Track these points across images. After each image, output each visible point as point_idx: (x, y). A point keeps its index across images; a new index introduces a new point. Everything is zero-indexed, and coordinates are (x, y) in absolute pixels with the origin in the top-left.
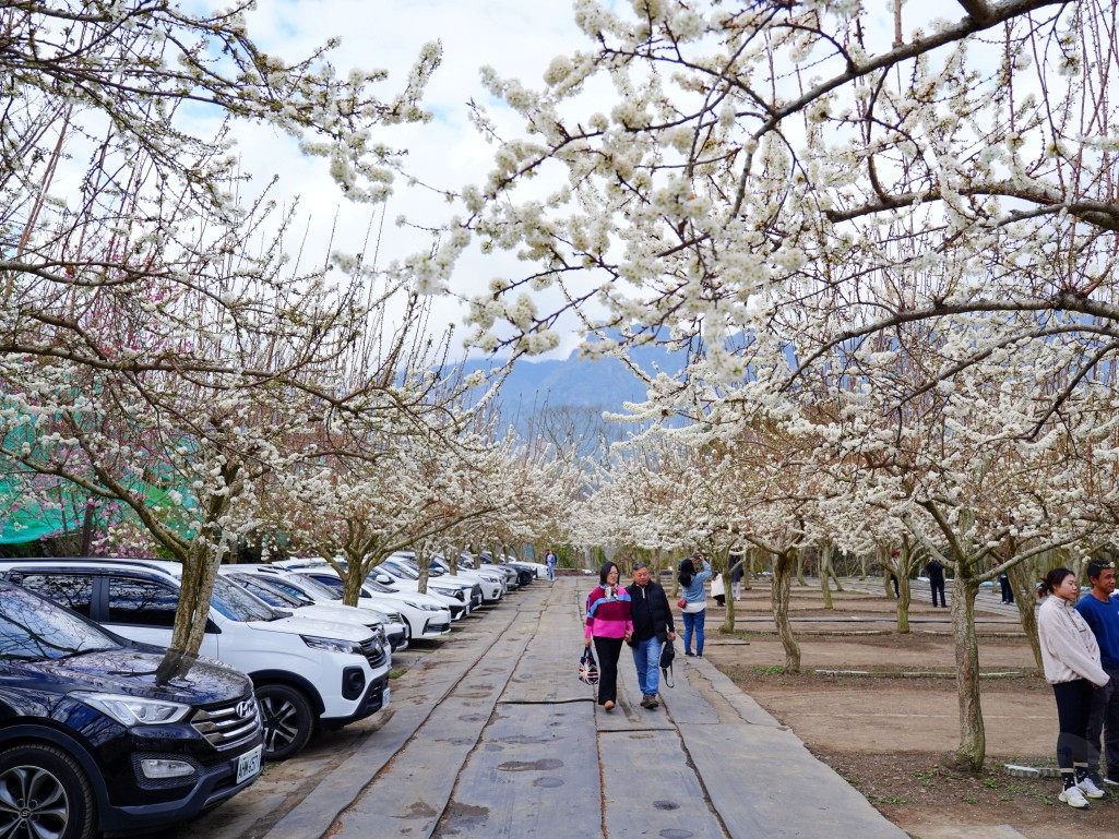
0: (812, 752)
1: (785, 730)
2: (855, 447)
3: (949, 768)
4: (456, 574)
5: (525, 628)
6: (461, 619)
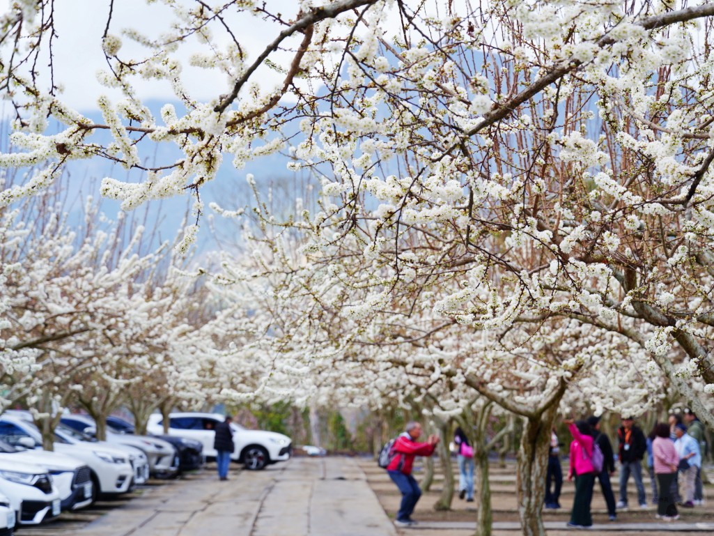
4: (51, 449)
6: (43, 522)
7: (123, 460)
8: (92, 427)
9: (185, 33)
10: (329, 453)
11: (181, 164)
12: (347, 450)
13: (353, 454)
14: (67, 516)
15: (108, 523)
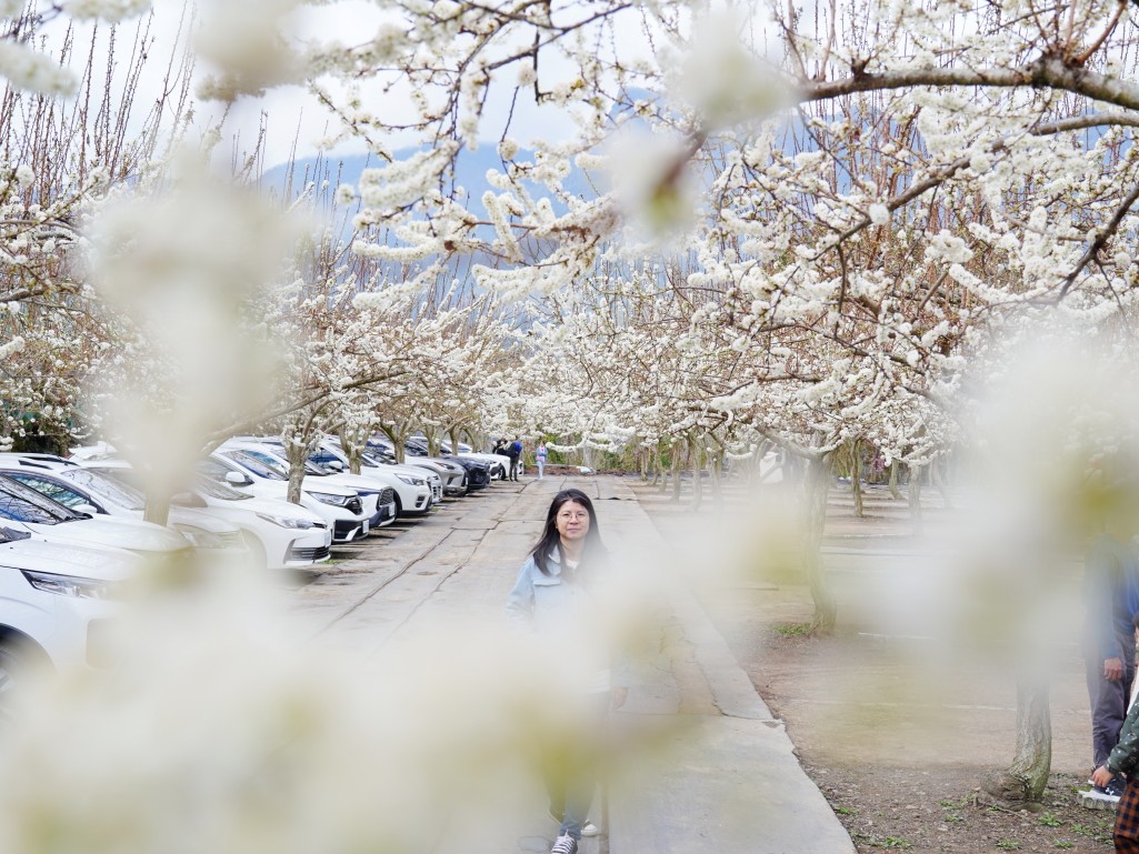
0: (801, 763)
1: (775, 726)
2: (766, 311)
3: (992, 794)
4: (358, 472)
5: (453, 556)
6: (354, 540)
7: (422, 482)
8: (391, 449)
9: (591, 143)
10: (599, 472)
11: (565, 262)
12: (614, 470)
13: (622, 473)
14: (373, 532)
15: (410, 540)
